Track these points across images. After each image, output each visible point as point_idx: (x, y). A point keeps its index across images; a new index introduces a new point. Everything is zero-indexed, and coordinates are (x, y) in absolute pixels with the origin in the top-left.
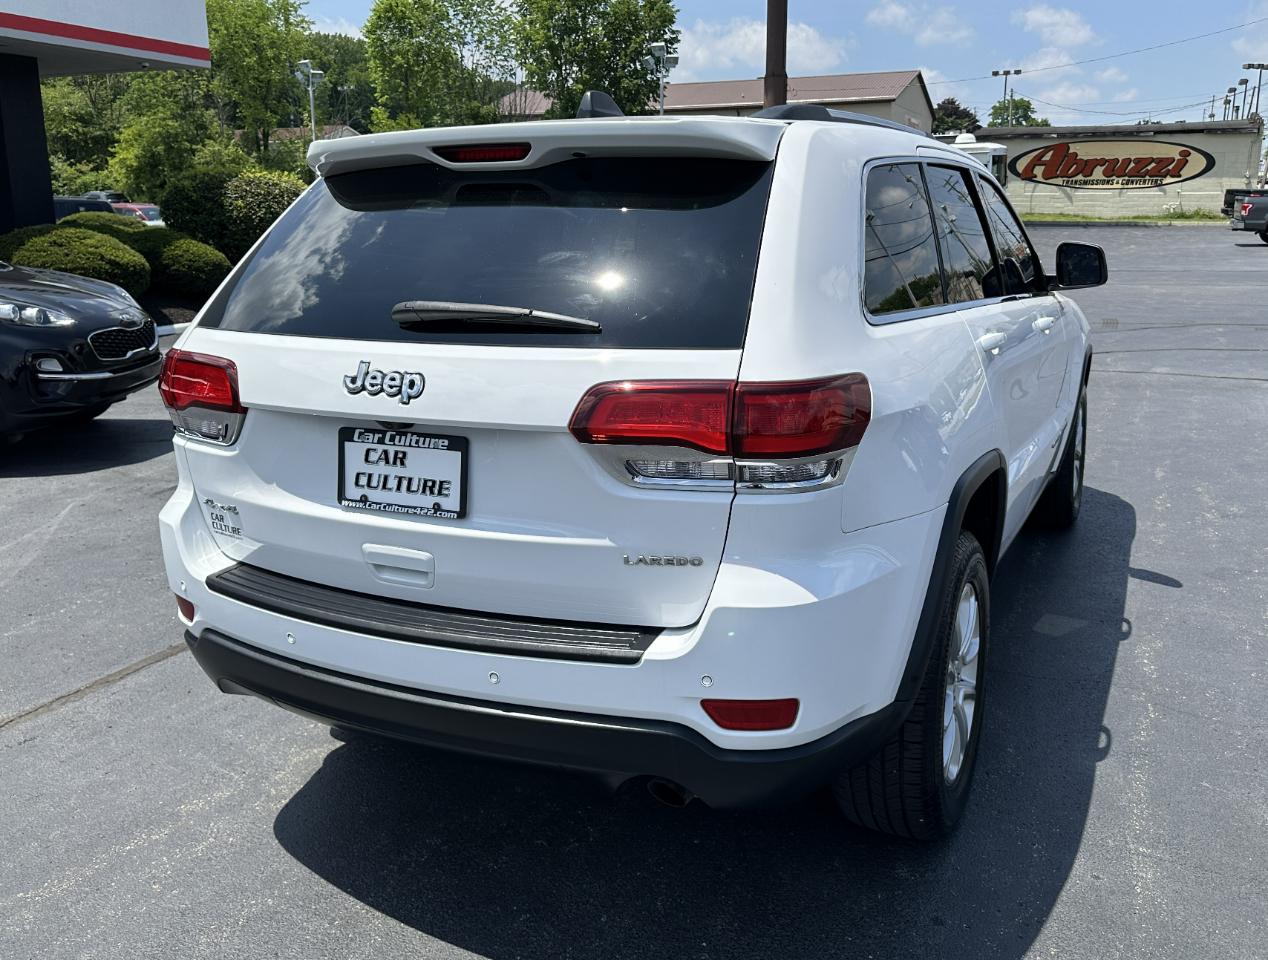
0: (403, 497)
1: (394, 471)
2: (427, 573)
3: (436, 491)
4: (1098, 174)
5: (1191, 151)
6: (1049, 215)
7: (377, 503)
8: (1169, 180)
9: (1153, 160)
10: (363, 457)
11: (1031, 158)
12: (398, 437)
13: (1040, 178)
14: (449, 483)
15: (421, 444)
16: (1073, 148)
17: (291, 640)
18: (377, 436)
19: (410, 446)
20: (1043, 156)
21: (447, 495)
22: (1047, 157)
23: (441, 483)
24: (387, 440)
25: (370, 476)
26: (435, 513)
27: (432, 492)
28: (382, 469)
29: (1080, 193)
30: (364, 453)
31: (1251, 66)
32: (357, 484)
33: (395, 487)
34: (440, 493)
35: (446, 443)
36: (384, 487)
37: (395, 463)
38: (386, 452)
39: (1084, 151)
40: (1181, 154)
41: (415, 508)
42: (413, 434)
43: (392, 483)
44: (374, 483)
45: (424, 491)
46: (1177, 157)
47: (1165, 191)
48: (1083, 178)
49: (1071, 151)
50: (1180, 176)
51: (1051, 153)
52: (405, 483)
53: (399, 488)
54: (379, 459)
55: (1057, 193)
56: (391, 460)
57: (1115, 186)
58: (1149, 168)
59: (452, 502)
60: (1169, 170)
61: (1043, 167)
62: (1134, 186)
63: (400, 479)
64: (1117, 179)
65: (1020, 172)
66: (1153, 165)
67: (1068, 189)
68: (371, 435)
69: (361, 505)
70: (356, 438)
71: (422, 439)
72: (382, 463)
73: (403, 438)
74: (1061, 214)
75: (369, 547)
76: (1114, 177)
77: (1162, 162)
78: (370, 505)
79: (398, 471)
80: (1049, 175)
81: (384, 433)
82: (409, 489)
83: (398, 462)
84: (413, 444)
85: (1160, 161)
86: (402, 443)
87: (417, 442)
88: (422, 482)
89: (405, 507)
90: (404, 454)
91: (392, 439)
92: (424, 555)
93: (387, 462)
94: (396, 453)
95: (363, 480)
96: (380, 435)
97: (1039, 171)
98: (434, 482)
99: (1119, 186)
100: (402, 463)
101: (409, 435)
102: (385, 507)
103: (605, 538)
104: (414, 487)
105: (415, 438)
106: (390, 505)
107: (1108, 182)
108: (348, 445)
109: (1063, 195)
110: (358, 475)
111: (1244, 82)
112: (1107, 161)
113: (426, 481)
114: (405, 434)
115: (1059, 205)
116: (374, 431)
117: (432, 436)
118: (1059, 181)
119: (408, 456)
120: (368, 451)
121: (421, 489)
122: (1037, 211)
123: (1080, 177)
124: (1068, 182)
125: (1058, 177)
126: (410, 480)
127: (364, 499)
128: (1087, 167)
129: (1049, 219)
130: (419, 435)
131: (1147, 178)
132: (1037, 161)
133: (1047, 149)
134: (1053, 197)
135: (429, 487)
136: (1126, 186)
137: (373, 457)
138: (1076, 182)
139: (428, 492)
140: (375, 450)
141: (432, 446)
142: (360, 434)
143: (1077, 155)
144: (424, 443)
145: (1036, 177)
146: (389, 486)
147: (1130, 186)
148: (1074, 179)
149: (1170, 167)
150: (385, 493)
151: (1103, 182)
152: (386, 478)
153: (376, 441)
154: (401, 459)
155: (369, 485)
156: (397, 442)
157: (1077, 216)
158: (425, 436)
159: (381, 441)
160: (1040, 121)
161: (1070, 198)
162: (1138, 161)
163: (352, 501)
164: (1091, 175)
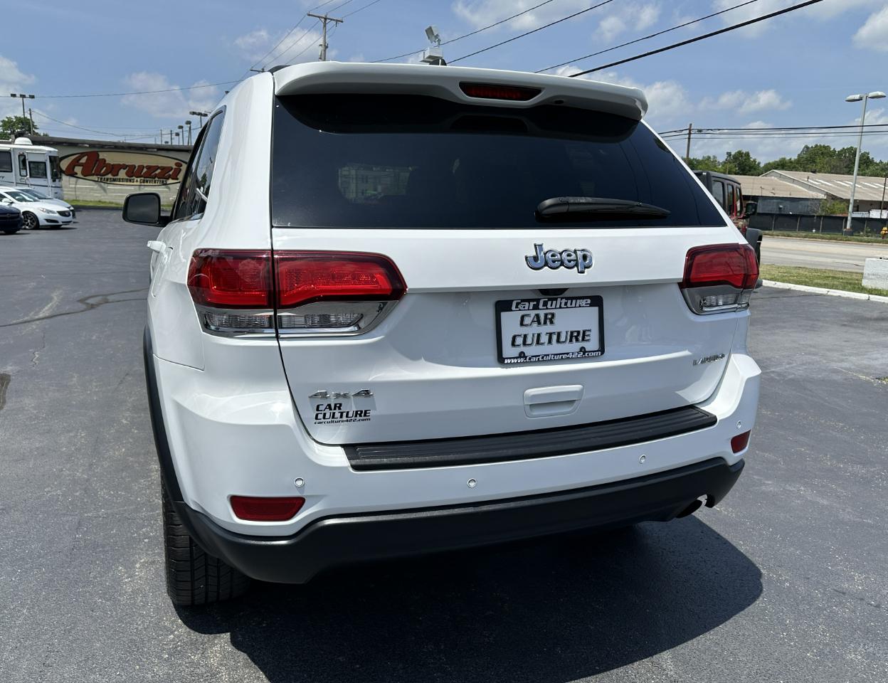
0: (556, 348)
1: (545, 329)
2: (572, 402)
3: (580, 338)
4: (122, 174)
5: (182, 163)
6: (91, 201)
7: (536, 356)
8: (170, 181)
9: (158, 168)
10: (519, 323)
11: (71, 160)
12: (549, 303)
13: (79, 175)
14: (590, 331)
15: (569, 305)
16: (102, 156)
17: (472, 484)
18: (532, 304)
19: (560, 307)
20: (80, 159)
21: (588, 340)
22: (83, 160)
23: (584, 332)
24: (541, 306)
25: (525, 336)
26: (584, 354)
27: (577, 340)
28: (535, 329)
29: (110, 187)
30: (519, 319)
31: (194, 113)
32: (513, 344)
33: (547, 341)
34: (583, 340)
35: (589, 301)
36: (538, 343)
37: (545, 323)
38: (537, 316)
39: (111, 158)
40: (176, 164)
41: (568, 354)
42: (562, 298)
43: (544, 339)
44: (529, 341)
45: (571, 341)
46: (174, 167)
47: (169, 188)
48: (112, 177)
49: (100, 158)
50: (177, 179)
51: (86, 158)
52: (555, 337)
53: (550, 342)
54: (533, 321)
55: (96, 186)
56: (542, 321)
57: (135, 183)
58: (157, 172)
59: (592, 344)
60: (170, 175)
61: (81, 168)
62: (149, 184)
63: (550, 335)
64: (136, 179)
65: (64, 169)
66: (159, 171)
67: (103, 184)
68: (527, 304)
69: (522, 360)
70: (513, 308)
71: (569, 301)
72: (535, 325)
73: (554, 302)
74: (100, 201)
75: (531, 392)
76: (134, 178)
77: (165, 170)
78: (530, 359)
79: (549, 328)
80: (86, 173)
81: (538, 301)
82: (558, 341)
83: (548, 322)
84: (563, 306)
85: (163, 168)
86: (553, 306)
87: (566, 304)
88: (569, 333)
89: (560, 354)
90: (553, 315)
91: (545, 304)
92: (577, 387)
93: (539, 323)
94: (546, 315)
95: (519, 341)
96: (535, 303)
97: (78, 170)
98: (578, 332)
99: (138, 183)
100: (552, 322)
101: (559, 300)
102: (543, 358)
103: (685, 350)
104: (563, 339)
105: (564, 301)
106: (546, 355)
107: (130, 181)
108: (504, 315)
109: (99, 188)
110: (514, 338)
111: (189, 123)
112: (127, 166)
113: (572, 333)
114: (556, 299)
115: (97, 195)
116: (529, 301)
117: (577, 298)
118: (95, 178)
119: (556, 316)
120: (523, 317)
121: (569, 337)
122: (81, 198)
123: (110, 176)
124: (101, 179)
125: (93, 175)
126: (559, 334)
127: (522, 355)
128: (114, 169)
129: (91, 204)
130: (567, 298)
131: (157, 179)
132: (76, 163)
133: (82, 155)
134: (92, 189)
135: (575, 336)
136: (143, 184)
137: (527, 321)
138: (107, 179)
139: (574, 340)
140: (528, 315)
141: (577, 305)
142: (518, 304)
143: (105, 161)
144: (571, 304)
145: (76, 174)
146: (542, 341)
147: (145, 184)
148: (106, 177)
149: (171, 173)
150: (540, 347)
151: (127, 180)
152: (539, 335)
153: (531, 308)
154: (550, 319)
155: (524, 343)
156: (549, 306)
157: (112, 203)
158: (572, 299)
159: (536, 307)
160: (42, 135)
161: (105, 190)
162: (149, 168)
163: (514, 358)
164: (117, 175)
